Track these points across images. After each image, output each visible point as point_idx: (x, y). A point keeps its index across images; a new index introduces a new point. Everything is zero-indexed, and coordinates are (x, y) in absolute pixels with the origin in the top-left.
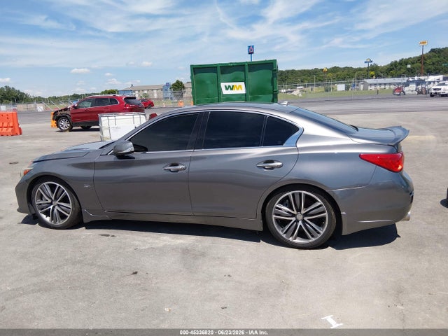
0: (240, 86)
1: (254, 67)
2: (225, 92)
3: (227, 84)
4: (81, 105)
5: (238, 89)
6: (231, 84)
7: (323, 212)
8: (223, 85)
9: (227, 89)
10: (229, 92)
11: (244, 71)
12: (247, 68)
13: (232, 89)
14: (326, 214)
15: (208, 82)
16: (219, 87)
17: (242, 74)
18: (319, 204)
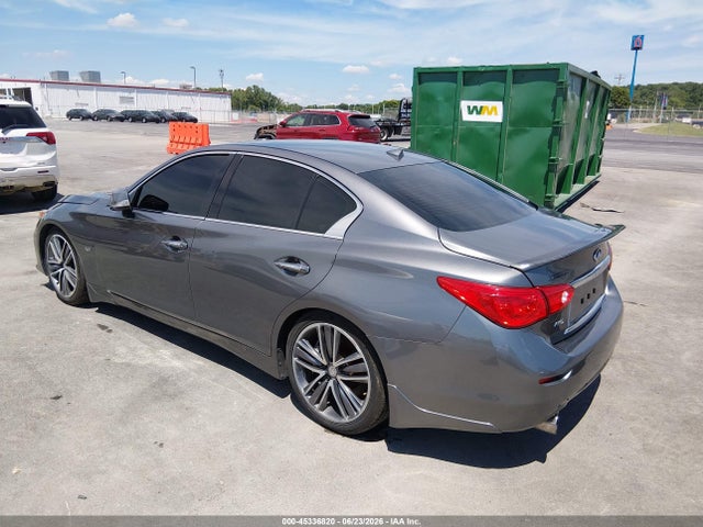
0: (495, 108)
1: (522, 74)
2: (466, 117)
3: (473, 104)
4: (291, 122)
5: (490, 113)
6: (479, 104)
7: (365, 374)
8: (464, 104)
9: (471, 113)
10: (474, 118)
11: (504, 81)
12: (510, 77)
13: (479, 113)
14: (367, 379)
15: (440, 98)
16: (457, 108)
17: (499, 88)
18: (358, 357)
